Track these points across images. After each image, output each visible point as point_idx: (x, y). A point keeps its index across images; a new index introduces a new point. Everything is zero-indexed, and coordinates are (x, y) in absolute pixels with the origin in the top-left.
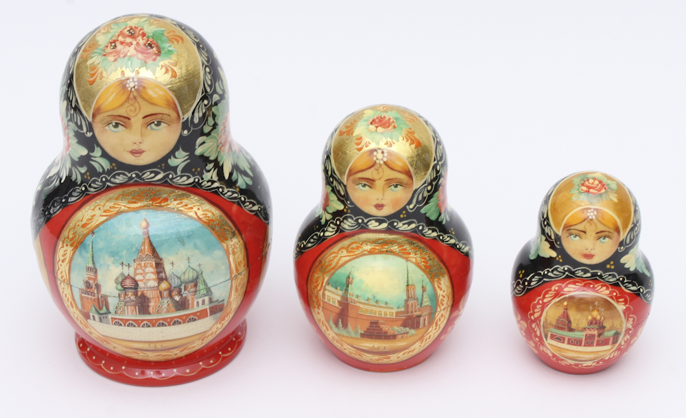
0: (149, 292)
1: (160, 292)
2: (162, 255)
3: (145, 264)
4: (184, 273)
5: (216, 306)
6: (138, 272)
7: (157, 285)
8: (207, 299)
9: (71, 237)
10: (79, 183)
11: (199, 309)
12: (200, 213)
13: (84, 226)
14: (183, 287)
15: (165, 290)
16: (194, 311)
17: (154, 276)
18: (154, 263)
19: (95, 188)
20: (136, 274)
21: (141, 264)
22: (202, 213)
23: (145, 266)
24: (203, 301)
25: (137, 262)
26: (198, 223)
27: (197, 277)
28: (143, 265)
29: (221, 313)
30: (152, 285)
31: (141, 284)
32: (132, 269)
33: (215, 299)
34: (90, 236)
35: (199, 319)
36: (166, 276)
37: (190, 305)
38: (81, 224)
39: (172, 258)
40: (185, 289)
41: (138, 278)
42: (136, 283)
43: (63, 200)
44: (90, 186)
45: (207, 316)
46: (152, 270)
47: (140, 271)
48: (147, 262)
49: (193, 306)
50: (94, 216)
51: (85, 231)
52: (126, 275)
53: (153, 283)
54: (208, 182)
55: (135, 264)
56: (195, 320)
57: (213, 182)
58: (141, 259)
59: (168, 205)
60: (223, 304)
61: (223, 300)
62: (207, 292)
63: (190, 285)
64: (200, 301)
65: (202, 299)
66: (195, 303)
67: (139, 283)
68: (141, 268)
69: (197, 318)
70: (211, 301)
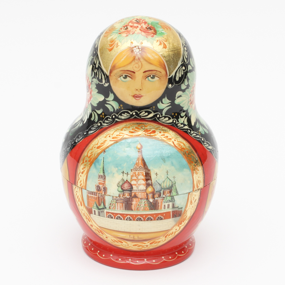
0: (139, 193)
1: (147, 194)
2: (150, 168)
3: (138, 173)
4: (164, 182)
5: (177, 211)
6: (133, 178)
7: (145, 189)
8: (171, 204)
9: (89, 155)
10: (96, 122)
11: (165, 211)
12: (176, 143)
13: (98, 148)
14: (162, 192)
15: (150, 193)
16: (162, 212)
17: (144, 182)
18: (144, 173)
19: (107, 123)
20: (132, 180)
21: (135, 173)
22: (177, 143)
23: (139, 175)
24: (169, 205)
25: (133, 171)
26: (174, 149)
27: (172, 186)
28: (137, 174)
29: (180, 217)
30: (142, 189)
31: (135, 188)
32: (129, 176)
33: (176, 206)
34: (102, 153)
35: (165, 219)
36: (151, 182)
37: (160, 207)
38: (97, 146)
39: (156, 170)
40: (163, 194)
41: (133, 183)
42: (131, 186)
43: (85, 133)
44: (104, 122)
45: (170, 218)
46: (143, 177)
47: (135, 178)
48: (140, 171)
49: (161, 208)
50: (106, 141)
51: (99, 151)
52: (125, 180)
53: (143, 187)
54: (181, 124)
55: (132, 172)
56: (162, 219)
57: (185, 125)
58: (136, 169)
59: (155, 135)
60: (182, 211)
61: (182, 208)
62: (172, 199)
63: (167, 191)
64: (166, 204)
65: (168, 203)
66: (163, 206)
67: (133, 186)
68: (136, 176)
69: (163, 218)
70: (173, 207)
